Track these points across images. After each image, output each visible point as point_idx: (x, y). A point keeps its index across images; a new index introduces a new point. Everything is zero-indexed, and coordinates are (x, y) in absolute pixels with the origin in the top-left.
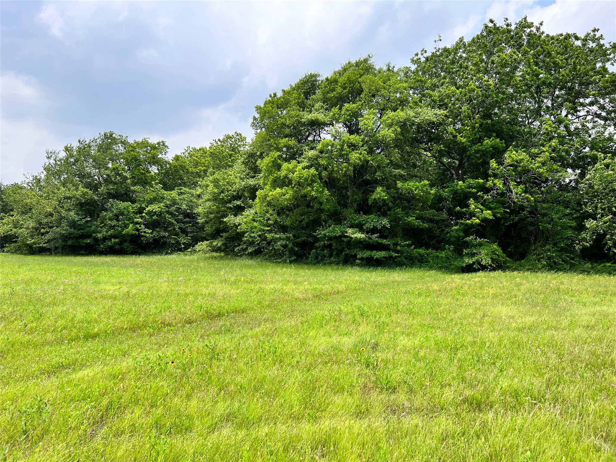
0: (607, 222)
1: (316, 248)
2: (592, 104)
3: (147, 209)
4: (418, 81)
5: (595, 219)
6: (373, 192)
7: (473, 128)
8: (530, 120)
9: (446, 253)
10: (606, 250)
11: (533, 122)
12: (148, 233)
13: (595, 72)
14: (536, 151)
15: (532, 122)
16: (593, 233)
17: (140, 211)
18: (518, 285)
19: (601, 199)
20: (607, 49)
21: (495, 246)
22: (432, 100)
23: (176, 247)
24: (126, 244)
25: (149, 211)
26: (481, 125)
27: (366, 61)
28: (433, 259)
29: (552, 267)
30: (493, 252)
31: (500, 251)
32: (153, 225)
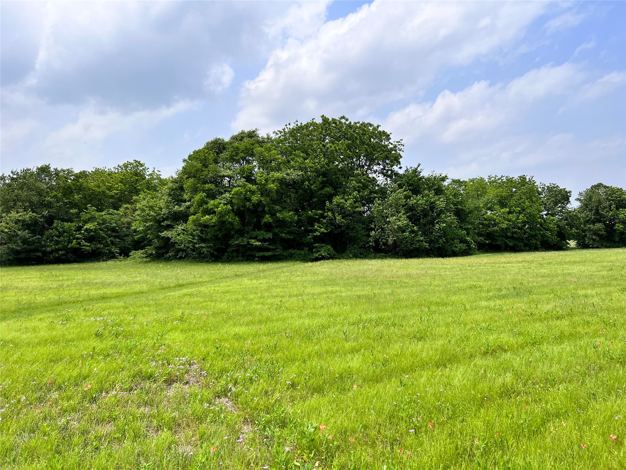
0: (380, 233)
1: (228, 252)
3: (85, 227)
5: (375, 231)
6: (263, 217)
9: (304, 251)
10: (380, 247)
12: (87, 246)
16: (374, 238)
17: (79, 229)
21: (329, 247)
23: (109, 255)
24: (70, 255)
25: (86, 228)
27: (254, 132)
28: (297, 255)
30: (329, 250)
31: (332, 249)
32: (90, 240)
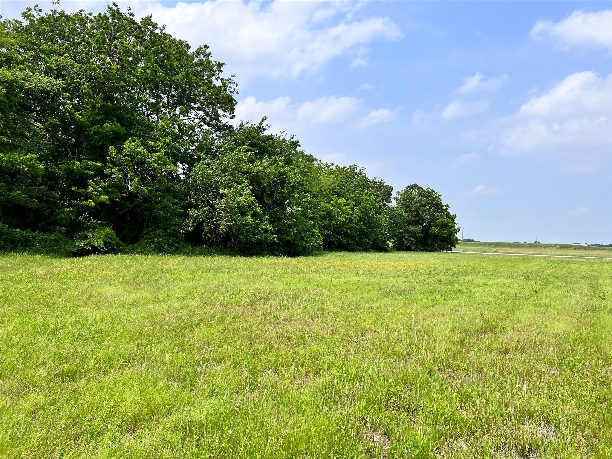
0: (205, 212)
2: (199, 109)
4: (30, 42)
5: (197, 209)
7: (94, 108)
8: (149, 112)
9: (56, 235)
10: (203, 235)
11: (152, 114)
13: (203, 83)
14: (153, 143)
15: (150, 115)
16: (194, 221)
18: (128, 267)
19: (202, 192)
20: (213, 66)
21: (109, 230)
22: (47, 66)
26: (102, 107)
28: (39, 243)
29: (160, 249)
30: (107, 236)
31: (113, 235)
